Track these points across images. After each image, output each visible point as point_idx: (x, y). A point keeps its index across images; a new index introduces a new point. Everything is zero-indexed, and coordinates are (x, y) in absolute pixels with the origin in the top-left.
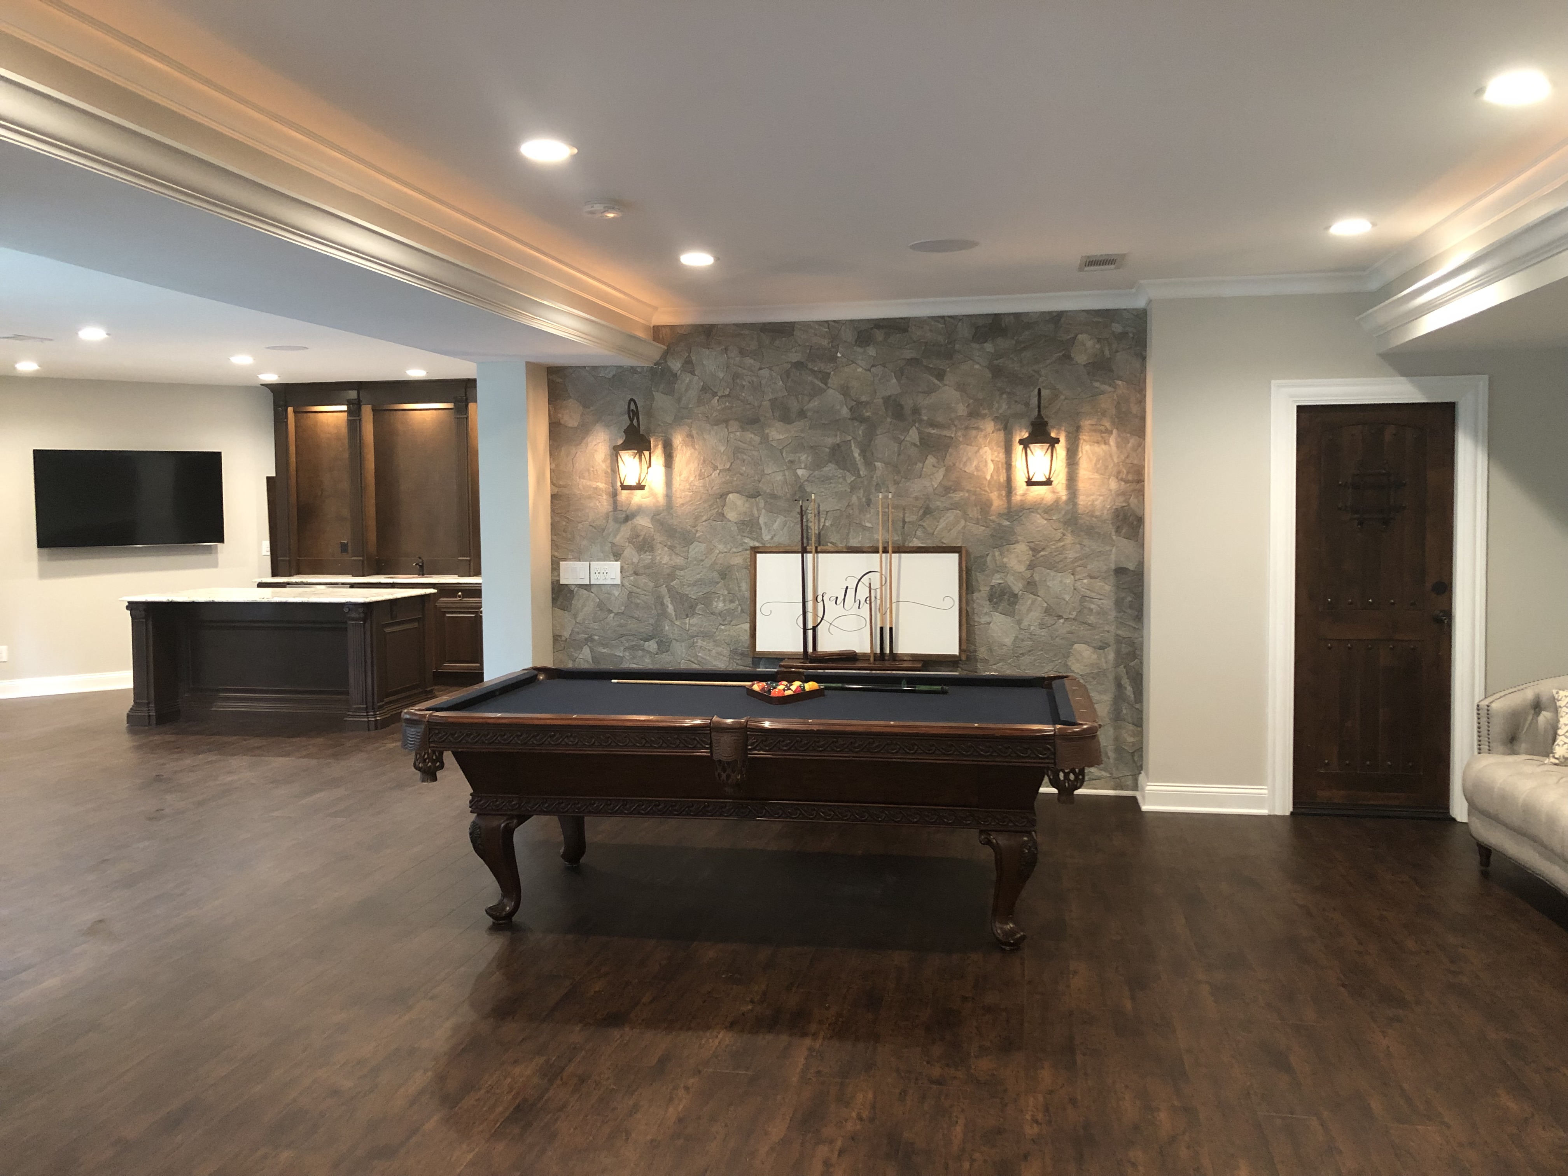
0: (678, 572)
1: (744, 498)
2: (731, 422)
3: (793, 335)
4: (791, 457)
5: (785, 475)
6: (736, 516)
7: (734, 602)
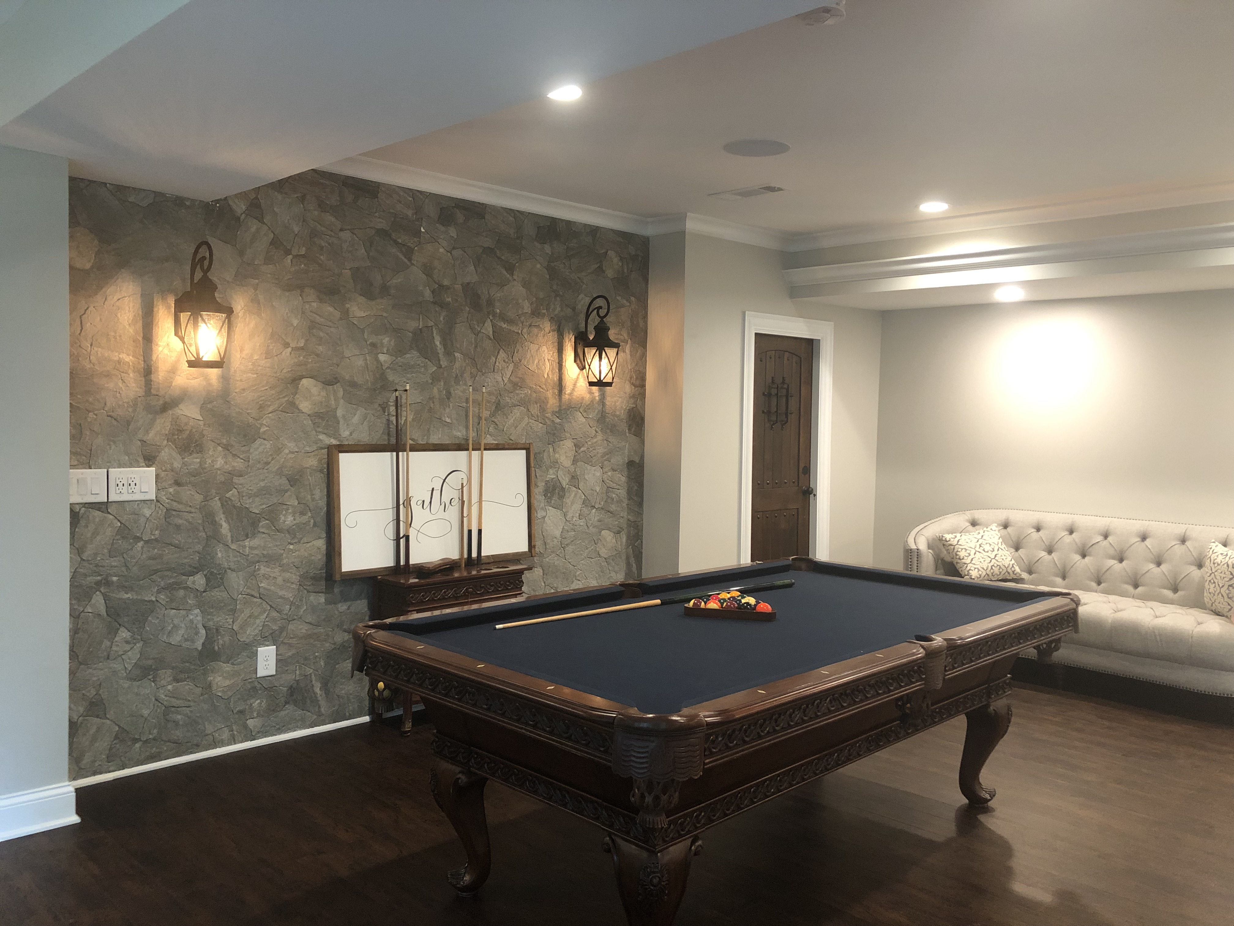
0: (236, 480)
1: (320, 385)
2: (307, 290)
3: (377, 198)
4: (373, 339)
5: (366, 360)
6: (310, 407)
7: (305, 515)
